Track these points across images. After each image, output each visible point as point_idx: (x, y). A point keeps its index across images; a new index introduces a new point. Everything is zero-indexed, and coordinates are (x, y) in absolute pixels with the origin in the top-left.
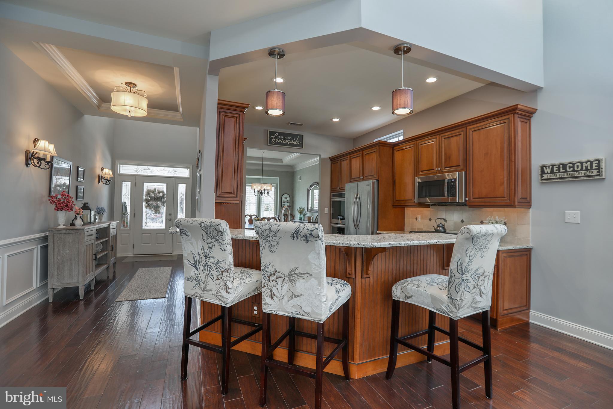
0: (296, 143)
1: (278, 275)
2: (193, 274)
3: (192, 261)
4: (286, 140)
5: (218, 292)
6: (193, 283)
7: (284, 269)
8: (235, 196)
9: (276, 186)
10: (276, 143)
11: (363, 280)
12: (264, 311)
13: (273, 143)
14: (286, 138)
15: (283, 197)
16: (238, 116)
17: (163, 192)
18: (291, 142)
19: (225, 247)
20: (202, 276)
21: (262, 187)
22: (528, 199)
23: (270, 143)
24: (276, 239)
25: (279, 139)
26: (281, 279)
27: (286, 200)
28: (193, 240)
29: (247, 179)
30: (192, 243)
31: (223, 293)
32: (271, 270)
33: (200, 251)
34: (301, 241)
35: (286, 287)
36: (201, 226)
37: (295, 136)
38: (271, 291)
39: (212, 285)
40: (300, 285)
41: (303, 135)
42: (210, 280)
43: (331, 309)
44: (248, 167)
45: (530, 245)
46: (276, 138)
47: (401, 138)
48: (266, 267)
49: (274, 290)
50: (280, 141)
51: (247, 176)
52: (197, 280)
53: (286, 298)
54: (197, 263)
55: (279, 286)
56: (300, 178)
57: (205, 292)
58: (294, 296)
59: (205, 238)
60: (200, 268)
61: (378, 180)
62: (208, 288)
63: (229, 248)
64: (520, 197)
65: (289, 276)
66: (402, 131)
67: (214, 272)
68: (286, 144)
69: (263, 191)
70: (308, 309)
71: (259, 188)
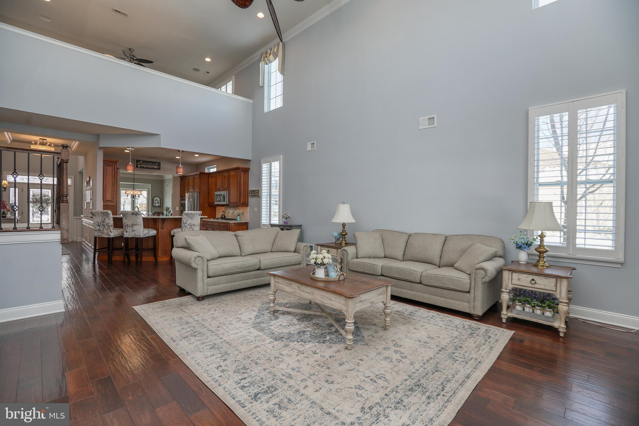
0: (155, 167)
1: (128, 225)
2: (97, 228)
3: (97, 224)
4: (148, 165)
5: (108, 233)
6: (98, 232)
7: (130, 224)
8: (113, 201)
9: (148, 191)
10: (141, 167)
11: (162, 230)
12: (124, 237)
13: (139, 167)
14: (149, 164)
15: (155, 199)
16: (114, 166)
17: (48, 196)
18: (152, 167)
19: (110, 219)
20: (101, 229)
21: (134, 193)
22: (247, 203)
23: (137, 167)
24: (127, 215)
25: (143, 164)
26: (129, 227)
27: (157, 202)
28: (98, 217)
29: (120, 185)
30: (97, 218)
31: (110, 233)
32: (126, 224)
33: (101, 221)
34: (134, 215)
35: (131, 229)
36: (101, 212)
37: (155, 163)
38: (126, 230)
39: (105, 231)
40: (135, 228)
41: (160, 163)
42: (105, 230)
43: (145, 235)
44: (121, 175)
45: (248, 221)
46: (141, 164)
47: (215, 170)
48: (124, 224)
49: (127, 230)
50: (144, 166)
51: (120, 183)
52: (100, 230)
53: (131, 232)
54: (99, 225)
55: (129, 229)
56: (167, 186)
57: (103, 234)
58: (133, 231)
59: (103, 216)
60: (101, 226)
61: (199, 192)
62: (104, 232)
63: (112, 219)
64: (242, 202)
65: (132, 226)
66: (216, 165)
67: (106, 227)
68: (148, 168)
69: (135, 195)
70: (137, 234)
71: (132, 193)
